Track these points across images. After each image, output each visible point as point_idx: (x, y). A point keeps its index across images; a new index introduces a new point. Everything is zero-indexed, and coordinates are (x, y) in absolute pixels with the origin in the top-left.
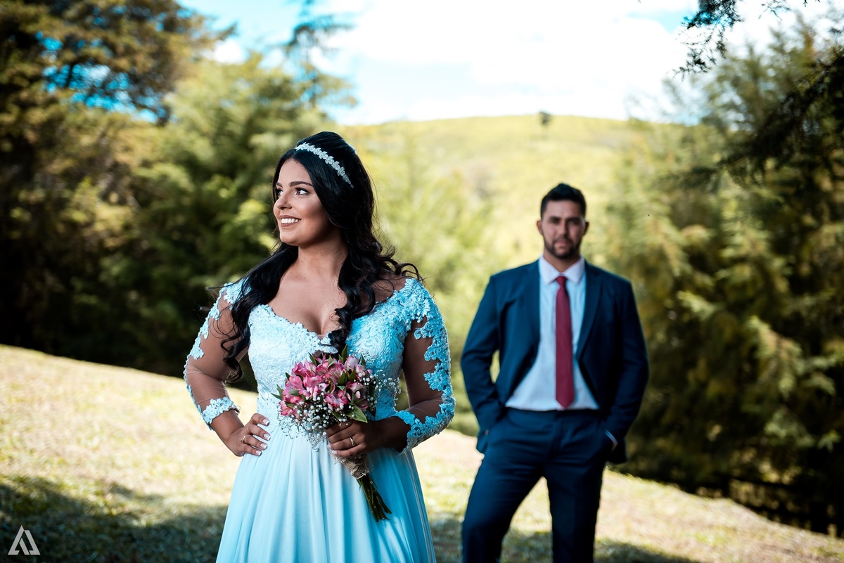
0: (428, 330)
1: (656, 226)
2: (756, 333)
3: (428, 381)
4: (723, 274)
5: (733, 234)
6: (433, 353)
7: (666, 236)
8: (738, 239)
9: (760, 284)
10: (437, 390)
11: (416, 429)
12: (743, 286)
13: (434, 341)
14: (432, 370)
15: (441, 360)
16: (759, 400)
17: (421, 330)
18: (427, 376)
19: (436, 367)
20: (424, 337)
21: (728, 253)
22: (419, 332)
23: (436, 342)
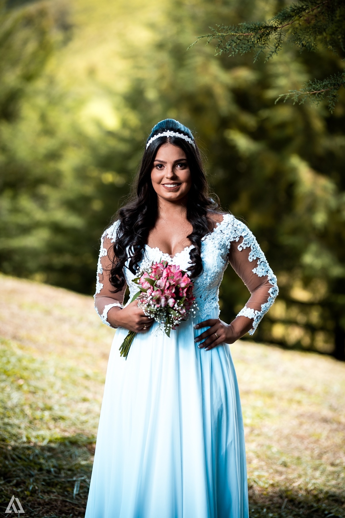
0: (246, 243)
1: (205, 66)
2: (294, 170)
3: (256, 273)
4: (265, 113)
5: (277, 76)
6: (253, 256)
7: (216, 78)
8: (282, 82)
9: (300, 125)
10: (263, 276)
11: (257, 318)
12: (282, 126)
13: (252, 248)
14: (256, 266)
15: (259, 257)
16: (295, 231)
17: (242, 244)
18: (254, 271)
19: (258, 263)
20: (245, 248)
21: (271, 94)
22: (241, 246)
23: (253, 248)
